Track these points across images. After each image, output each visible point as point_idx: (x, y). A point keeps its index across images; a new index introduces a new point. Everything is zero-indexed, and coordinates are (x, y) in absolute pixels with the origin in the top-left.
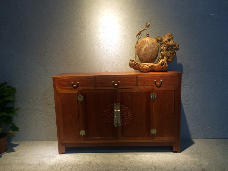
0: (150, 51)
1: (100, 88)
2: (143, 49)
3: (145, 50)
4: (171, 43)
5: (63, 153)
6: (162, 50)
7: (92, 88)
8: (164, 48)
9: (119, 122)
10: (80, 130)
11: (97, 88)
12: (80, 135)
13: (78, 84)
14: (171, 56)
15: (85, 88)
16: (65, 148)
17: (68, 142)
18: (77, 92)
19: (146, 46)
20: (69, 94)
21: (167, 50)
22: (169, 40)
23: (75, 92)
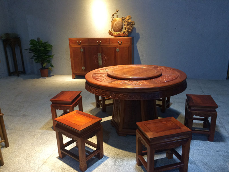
0: (118, 25)
1: (91, 45)
2: (114, 25)
3: (115, 24)
4: (130, 21)
5: (74, 79)
6: (125, 25)
7: (88, 45)
8: (126, 24)
9: (101, 63)
10: (82, 67)
11: (90, 45)
12: (82, 70)
13: (81, 42)
14: (130, 28)
15: (84, 45)
16: (75, 76)
17: (77, 73)
18: (80, 47)
19: (115, 23)
20: (77, 47)
21: (128, 25)
22: (128, 20)
23: (79, 46)
